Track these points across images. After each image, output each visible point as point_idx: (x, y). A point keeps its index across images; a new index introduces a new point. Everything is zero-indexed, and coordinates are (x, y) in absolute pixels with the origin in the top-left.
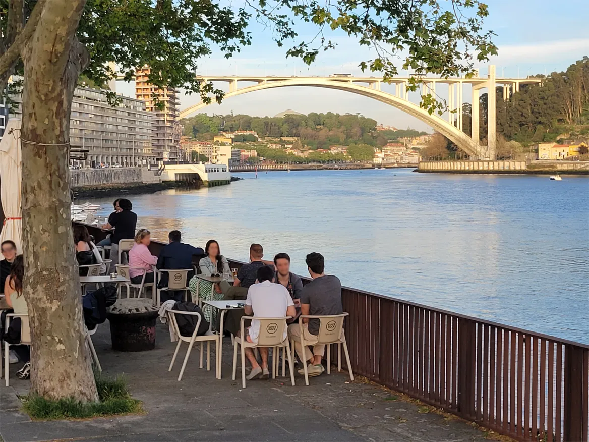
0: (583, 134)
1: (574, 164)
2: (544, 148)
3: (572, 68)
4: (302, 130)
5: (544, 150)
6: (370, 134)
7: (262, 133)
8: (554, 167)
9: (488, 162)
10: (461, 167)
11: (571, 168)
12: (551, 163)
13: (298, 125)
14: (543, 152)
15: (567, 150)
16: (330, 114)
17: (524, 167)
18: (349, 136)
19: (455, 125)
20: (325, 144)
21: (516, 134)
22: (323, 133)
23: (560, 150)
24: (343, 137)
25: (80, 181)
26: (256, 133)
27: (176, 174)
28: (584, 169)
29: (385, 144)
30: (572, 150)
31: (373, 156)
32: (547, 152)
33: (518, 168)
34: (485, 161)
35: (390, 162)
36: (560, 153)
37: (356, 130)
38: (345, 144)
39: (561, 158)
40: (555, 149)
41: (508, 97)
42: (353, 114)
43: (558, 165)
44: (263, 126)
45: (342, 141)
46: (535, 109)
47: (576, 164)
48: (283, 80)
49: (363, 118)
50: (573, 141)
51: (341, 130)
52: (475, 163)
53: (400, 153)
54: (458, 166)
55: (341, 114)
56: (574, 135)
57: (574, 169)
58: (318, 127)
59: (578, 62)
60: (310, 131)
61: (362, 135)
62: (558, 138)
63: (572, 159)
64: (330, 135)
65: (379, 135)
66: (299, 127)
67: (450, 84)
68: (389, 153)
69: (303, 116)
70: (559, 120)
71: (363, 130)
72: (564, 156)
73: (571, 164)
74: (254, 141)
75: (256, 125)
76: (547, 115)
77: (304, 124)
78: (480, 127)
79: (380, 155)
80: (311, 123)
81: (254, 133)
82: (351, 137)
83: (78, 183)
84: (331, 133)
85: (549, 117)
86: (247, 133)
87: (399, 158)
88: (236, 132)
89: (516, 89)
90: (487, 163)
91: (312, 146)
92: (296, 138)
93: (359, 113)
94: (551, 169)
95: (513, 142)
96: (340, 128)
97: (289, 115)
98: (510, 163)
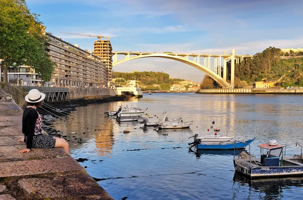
0: (273, 77)
1: (274, 90)
2: (258, 83)
3: (265, 51)
4: (141, 78)
5: (258, 84)
6: (167, 80)
7: (126, 79)
8: (265, 91)
9: (231, 89)
10: (221, 91)
11: (273, 91)
12: (263, 90)
13: (140, 76)
14: (258, 85)
15: (269, 84)
16: (151, 72)
17: (250, 91)
18: (159, 80)
19: (218, 74)
20: (150, 83)
21: (243, 78)
22: (149, 79)
23: (266, 84)
24: (157, 81)
25: (87, 93)
26: (124, 79)
27: (121, 92)
28: (280, 92)
29: (173, 83)
30: (271, 84)
31: (169, 88)
32: (259, 85)
33: (247, 92)
34: (230, 89)
35: (175, 90)
36: (265, 86)
37: (162, 78)
38: (158, 83)
39: (266, 87)
40: (263, 84)
41: (238, 63)
42: (160, 72)
43: (267, 91)
44: (126, 76)
45: (157, 82)
46: (252, 68)
47: (275, 90)
48: (148, 54)
49: (164, 73)
50: (271, 81)
51: (156, 78)
52: (227, 90)
53: (179, 87)
54: (219, 91)
55: (156, 72)
56: (269, 78)
57: (274, 92)
58: (147, 77)
59: (267, 49)
60: (144, 78)
61: (164, 80)
62: (263, 80)
63: (272, 88)
64: (152, 80)
65: (170, 80)
66: (140, 77)
67: (215, 57)
68: (175, 87)
69: (141, 73)
70: (262, 72)
71: (164, 78)
72: (267, 87)
73: (273, 90)
74: (123, 82)
75: (123, 76)
76: (257, 70)
77: (142, 75)
78: (227, 75)
79: (172, 87)
80: (145, 75)
81: (123, 79)
82: (160, 81)
83: (86, 95)
84: (152, 79)
85: (258, 71)
86: (120, 79)
87: (178, 89)
88: (116, 78)
89: (242, 60)
90: (233, 90)
91: (146, 84)
92: (139, 81)
93: (162, 72)
94: (263, 92)
95: (244, 81)
96: (156, 77)
97: (136, 72)
98: (243, 90)
